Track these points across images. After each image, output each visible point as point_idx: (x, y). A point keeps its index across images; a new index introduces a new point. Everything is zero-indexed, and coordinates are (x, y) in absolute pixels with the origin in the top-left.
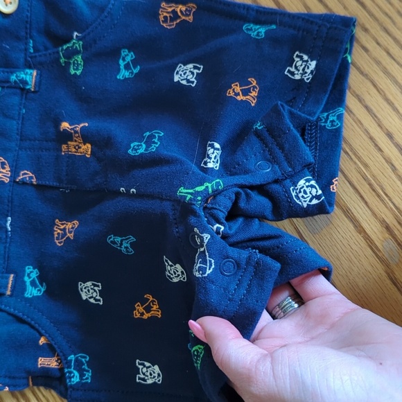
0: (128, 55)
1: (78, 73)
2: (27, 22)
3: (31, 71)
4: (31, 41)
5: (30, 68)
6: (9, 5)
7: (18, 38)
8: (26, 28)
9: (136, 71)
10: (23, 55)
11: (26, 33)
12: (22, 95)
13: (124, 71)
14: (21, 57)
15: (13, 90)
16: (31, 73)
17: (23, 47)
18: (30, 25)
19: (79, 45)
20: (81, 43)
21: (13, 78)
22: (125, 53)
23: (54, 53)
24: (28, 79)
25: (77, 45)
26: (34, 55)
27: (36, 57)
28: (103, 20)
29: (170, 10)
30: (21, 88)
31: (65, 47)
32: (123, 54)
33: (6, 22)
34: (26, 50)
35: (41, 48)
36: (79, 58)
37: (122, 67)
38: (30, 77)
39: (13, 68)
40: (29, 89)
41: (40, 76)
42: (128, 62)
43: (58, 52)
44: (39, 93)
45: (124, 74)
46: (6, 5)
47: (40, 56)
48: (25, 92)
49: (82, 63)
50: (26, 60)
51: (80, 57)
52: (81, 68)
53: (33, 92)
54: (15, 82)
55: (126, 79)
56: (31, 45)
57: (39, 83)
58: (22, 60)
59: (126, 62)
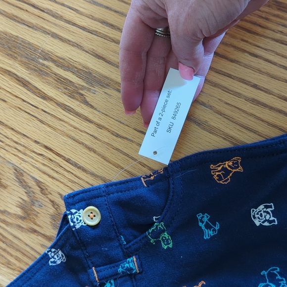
0: (203, 217)
1: (170, 246)
2: (113, 225)
3: (131, 258)
4: (122, 237)
5: (129, 257)
6: (94, 218)
7: (111, 240)
8: (115, 230)
9: (217, 228)
10: (120, 249)
11: (116, 233)
12: (131, 278)
13: (206, 231)
14: (117, 252)
15: (124, 278)
16: (132, 260)
17: (117, 244)
18: (117, 227)
19: (162, 226)
20: (162, 223)
21: (120, 270)
22: (201, 216)
23: (143, 238)
24: (131, 266)
25: (160, 226)
26: (128, 246)
27: (130, 247)
28: (171, 200)
29: (220, 168)
30: (129, 275)
31: (150, 231)
32: (199, 218)
33: (97, 231)
34: (120, 245)
35: (131, 238)
36: (166, 235)
37: (203, 228)
38: (132, 263)
39: (117, 262)
40: (136, 272)
41: (139, 259)
42: (207, 222)
43: (146, 237)
44: (144, 272)
45: (208, 234)
46: (92, 219)
47: (134, 244)
48: (133, 276)
49: (170, 238)
50: (123, 251)
51: (166, 233)
52: (171, 242)
53: (139, 273)
54: (123, 272)
55: (212, 237)
56: (123, 239)
57: (141, 266)
58: (121, 254)
59: (205, 223)
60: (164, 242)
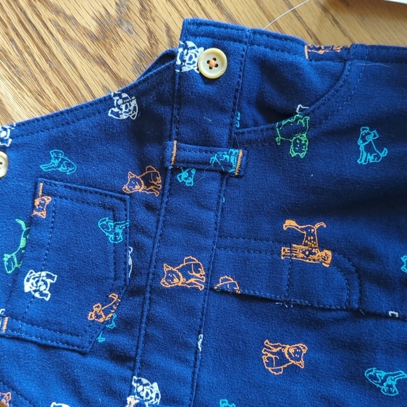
0: (369, 134)
1: (302, 155)
2: (237, 91)
3: (237, 151)
4: (239, 114)
5: (235, 147)
6: (214, 68)
7: (223, 110)
8: (235, 98)
9: (382, 155)
10: (227, 131)
11: (234, 104)
12: (222, 180)
13: (365, 154)
14: (222, 133)
15: (212, 174)
16: (236, 153)
17: (228, 121)
18: (241, 94)
19: (305, 121)
20: (308, 118)
21: (214, 158)
22: (366, 131)
23: (267, 129)
24: (232, 161)
25: (302, 121)
26: (241, 131)
27: (243, 133)
28: (337, 91)
30: (223, 172)
31: (284, 123)
32: (362, 133)
33: (210, 89)
34: (231, 124)
35: (250, 122)
36: (304, 137)
37: (362, 148)
38: (235, 158)
39: (215, 146)
40: (233, 173)
41: (247, 156)
43: (273, 129)
44: (244, 178)
45: (365, 158)
46: (211, 68)
47: (249, 132)
48: (226, 177)
49: (307, 143)
50: (230, 136)
51: (305, 135)
52: (305, 149)
53: (237, 177)
54: (216, 164)
56: (239, 119)
57: (244, 167)
58: (226, 137)
59: (367, 143)
60: (295, 146)
